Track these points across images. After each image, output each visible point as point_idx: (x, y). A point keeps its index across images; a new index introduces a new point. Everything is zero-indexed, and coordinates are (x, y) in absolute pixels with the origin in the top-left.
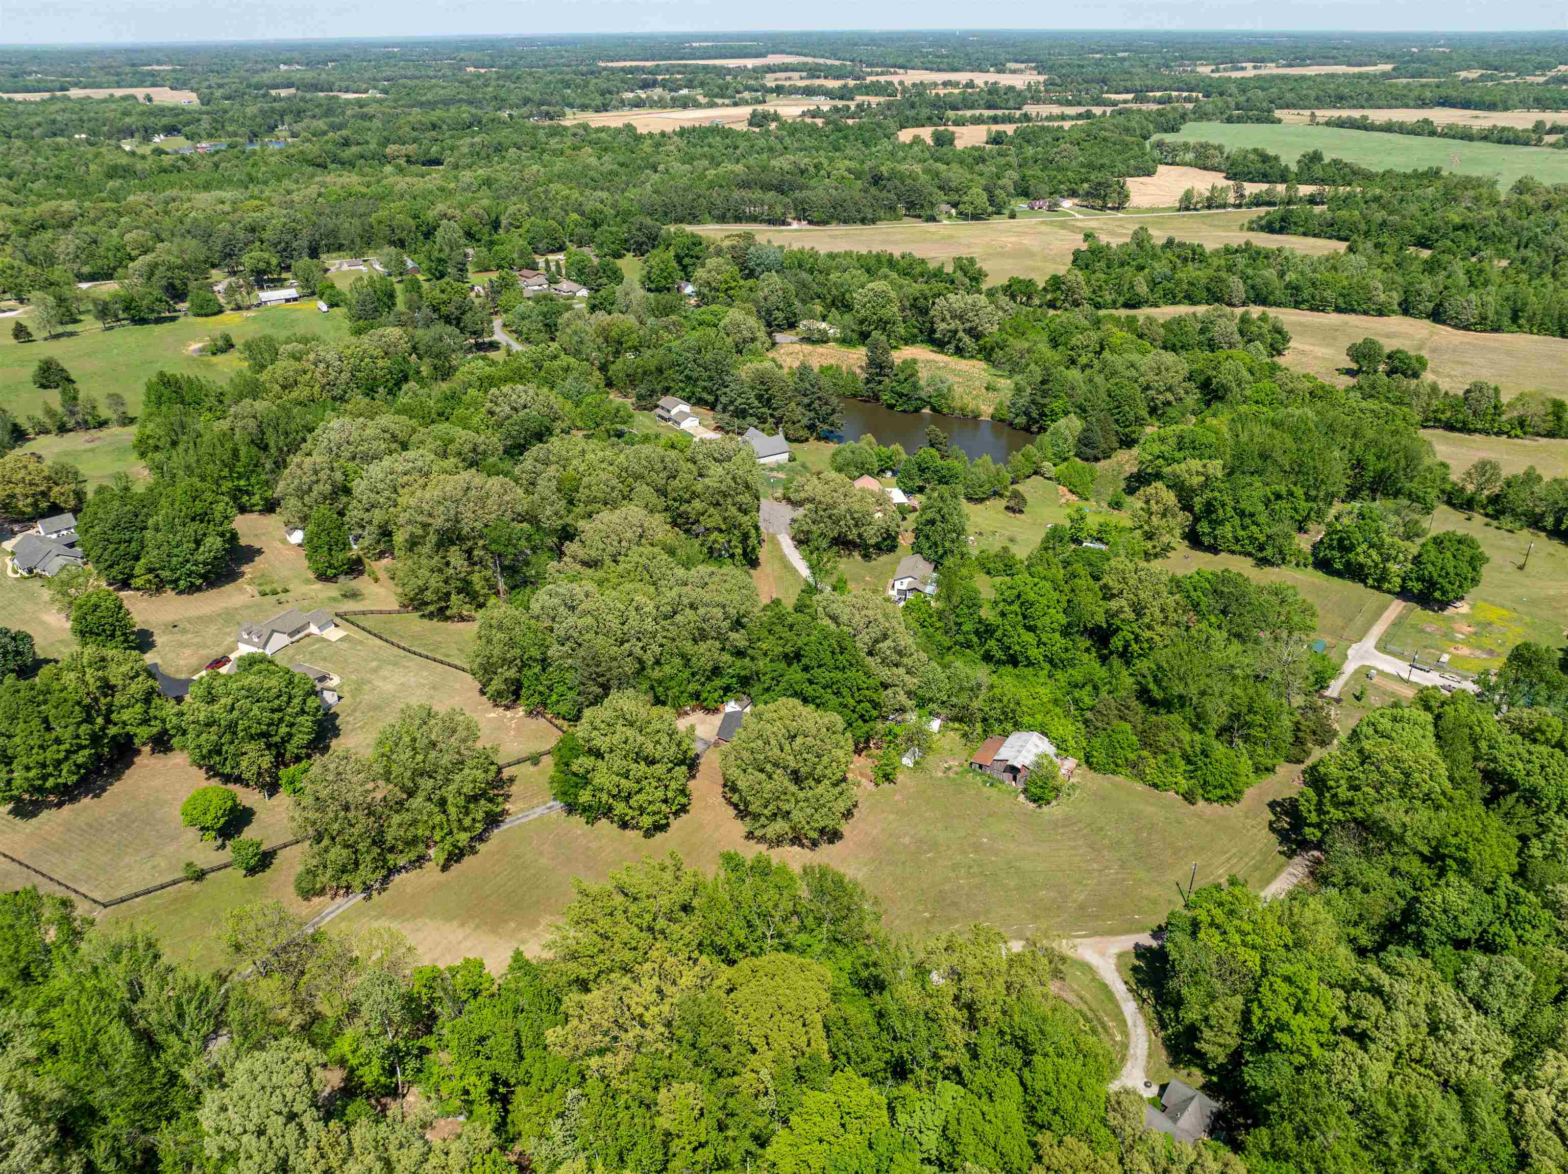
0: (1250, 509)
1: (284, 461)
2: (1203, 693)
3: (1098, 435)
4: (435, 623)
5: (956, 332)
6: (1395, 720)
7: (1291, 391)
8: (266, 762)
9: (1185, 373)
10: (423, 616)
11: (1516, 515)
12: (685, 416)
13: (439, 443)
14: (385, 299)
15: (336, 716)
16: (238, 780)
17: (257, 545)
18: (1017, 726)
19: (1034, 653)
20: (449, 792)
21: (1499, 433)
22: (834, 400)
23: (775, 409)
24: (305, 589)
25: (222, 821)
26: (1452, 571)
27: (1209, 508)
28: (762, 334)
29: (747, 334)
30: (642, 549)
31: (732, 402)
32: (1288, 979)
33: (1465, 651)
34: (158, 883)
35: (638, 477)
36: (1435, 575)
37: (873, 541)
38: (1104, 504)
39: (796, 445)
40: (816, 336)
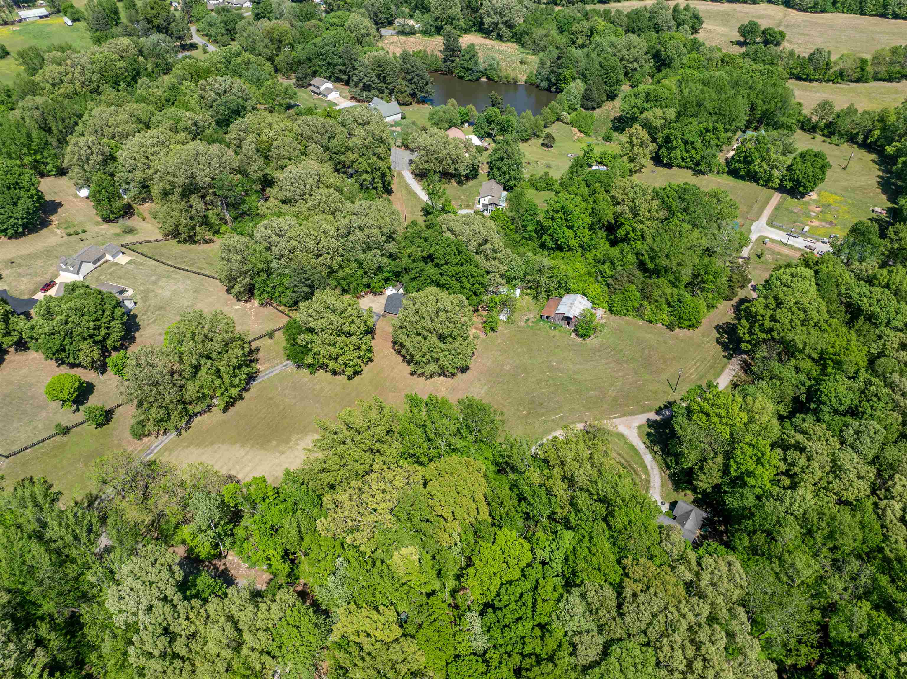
0: (691, 139)
1: (65, 139)
2: (679, 265)
3: (594, 94)
4: (188, 246)
5: (497, 24)
6: (792, 275)
7: (709, 59)
8: (96, 354)
9: (645, 49)
10: (179, 242)
11: (841, 136)
12: (330, 91)
13: (171, 122)
14: (112, 15)
15: (135, 316)
16: (79, 365)
17: (58, 200)
18: (568, 291)
19: (573, 243)
20: (222, 365)
21: (827, 81)
22: (427, 76)
23: (389, 84)
24: (97, 229)
25: (74, 395)
26: (811, 174)
27: (668, 140)
28: (373, 31)
29: (364, 31)
30: (321, 190)
31: (361, 80)
32: (751, 445)
33: (816, 223)
34: (40, 439)
35: (310, 138)
36: (801, 177)
37: (464, 173)
38: (600, 139)
39: (404, 107)
40: (408, 30)
